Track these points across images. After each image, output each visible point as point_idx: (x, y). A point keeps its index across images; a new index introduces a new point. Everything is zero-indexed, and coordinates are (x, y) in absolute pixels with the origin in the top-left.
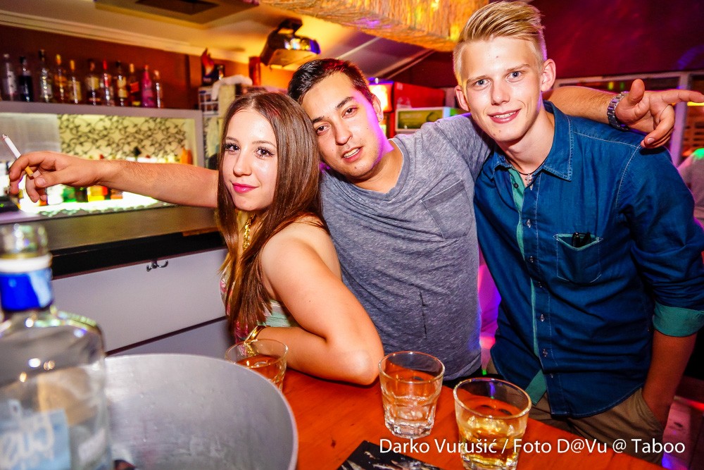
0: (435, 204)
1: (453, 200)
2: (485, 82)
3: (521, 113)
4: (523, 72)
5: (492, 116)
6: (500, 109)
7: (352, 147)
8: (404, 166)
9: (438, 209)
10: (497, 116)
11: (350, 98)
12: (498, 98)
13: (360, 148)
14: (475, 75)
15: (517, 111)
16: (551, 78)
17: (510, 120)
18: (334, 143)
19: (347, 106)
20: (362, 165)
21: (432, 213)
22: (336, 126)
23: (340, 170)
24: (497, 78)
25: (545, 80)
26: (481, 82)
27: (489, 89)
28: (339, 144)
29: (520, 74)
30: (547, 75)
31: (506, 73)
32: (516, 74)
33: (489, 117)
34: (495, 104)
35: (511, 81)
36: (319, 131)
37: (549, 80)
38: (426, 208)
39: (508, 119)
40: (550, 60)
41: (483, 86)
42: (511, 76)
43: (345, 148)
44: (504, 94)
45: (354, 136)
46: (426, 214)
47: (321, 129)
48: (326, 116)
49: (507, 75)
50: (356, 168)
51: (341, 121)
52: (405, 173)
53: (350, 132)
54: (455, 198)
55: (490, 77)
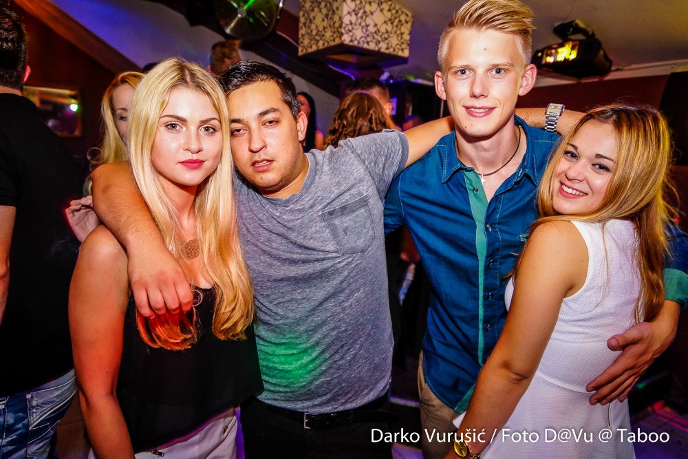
0: (334, 216)
1: (354, 215)
2: (468, 72)
3: (495, 111)
4: (506, 70)
5: (467, 108)
6: (477, 103)
7: (263, 157)
8: (309, 176)
9: (337, 222)
10: (472, 109)
11: (274, 110)
12: (477, 91)
13: (271, 161)
14: (458, 63)
15: (492, 109)
16: (530, 82)
17: (484, 116)
18: (247, 149)
19: (270, 117)
20: (269, 178)
21: (330, 225)
22: (253, 132)
23: (247, 177)
24: (480, 71)
25: (524, 85)
26: (463, 72)
27: (469, 80)
28: (251, 151)
29: (503, 71)
30: (527, 80)
31: (490, 67)
32: (498, 71)
33: (464, 109)
34: (474, 96)
35: (493, 77)
36: (236, 133)
37: (527, 85)
38: (324, 221)
39: (482, 115)
40: (532, 66)
41: (464, 76)
42: (494, 72)
43: (257, 157)
44: (484, 87)
45: (268, 148)
46: (324, 226)
47: (239, 130)
48: (245, 120)
49: (490, 70)
50: (262, 178)
51: (259, 129)
52: (308, 183)
53: (264, 142)
54: (357, 213)
55: (474, 68)
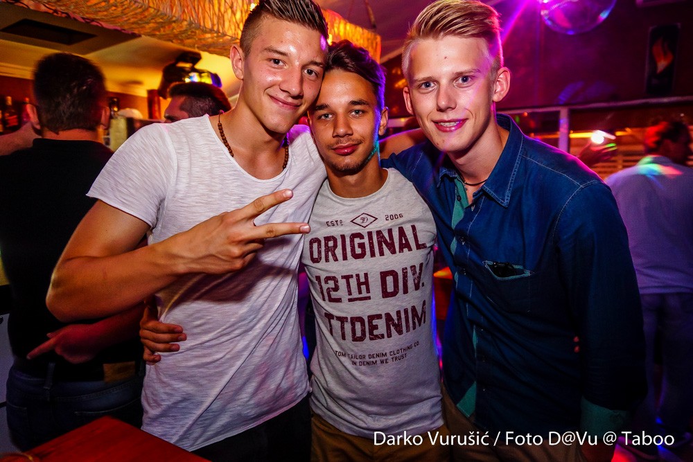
2: (432, 84)
3: (467, 123)
4: (473, 77)
5: (436, 123)
6: (445, 117)
10: (442, 124)
12: (443, 103)
14: (421, 75)
15: (463, 121)
16: (505, 87)
17: (456, 129)
24: (444, 82)
25: (499, 89)
26: (427, 84)
27: (435, 93)
29: (470, 79)
30: (501, 85)
31: (454, 76)
32: (465, 79)
33: (433, 124)
34: (440, 110)
35: (459, 86)
37: (502, 90)
39: (454, 128)
40: (506, 69)
41: (430, 89)
42: (460, 81)
44: (449, 99)
49: (455, 79)
55: (437, 79)
